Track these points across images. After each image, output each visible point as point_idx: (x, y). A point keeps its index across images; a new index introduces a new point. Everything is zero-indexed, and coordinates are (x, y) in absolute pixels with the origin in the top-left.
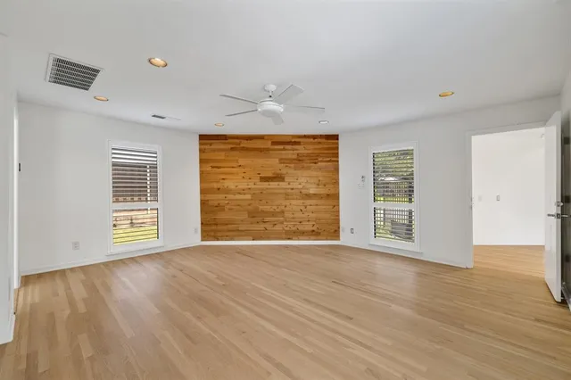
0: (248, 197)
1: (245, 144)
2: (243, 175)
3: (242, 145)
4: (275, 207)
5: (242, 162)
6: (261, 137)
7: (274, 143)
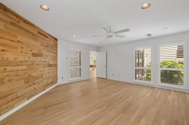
0: (25, 67)
1: (22, 24)
2: (22, 50)
3: (20, 24)
4: (39, 73)
5: (20, 38)
6: (32, 25)
7: (39, 33)
